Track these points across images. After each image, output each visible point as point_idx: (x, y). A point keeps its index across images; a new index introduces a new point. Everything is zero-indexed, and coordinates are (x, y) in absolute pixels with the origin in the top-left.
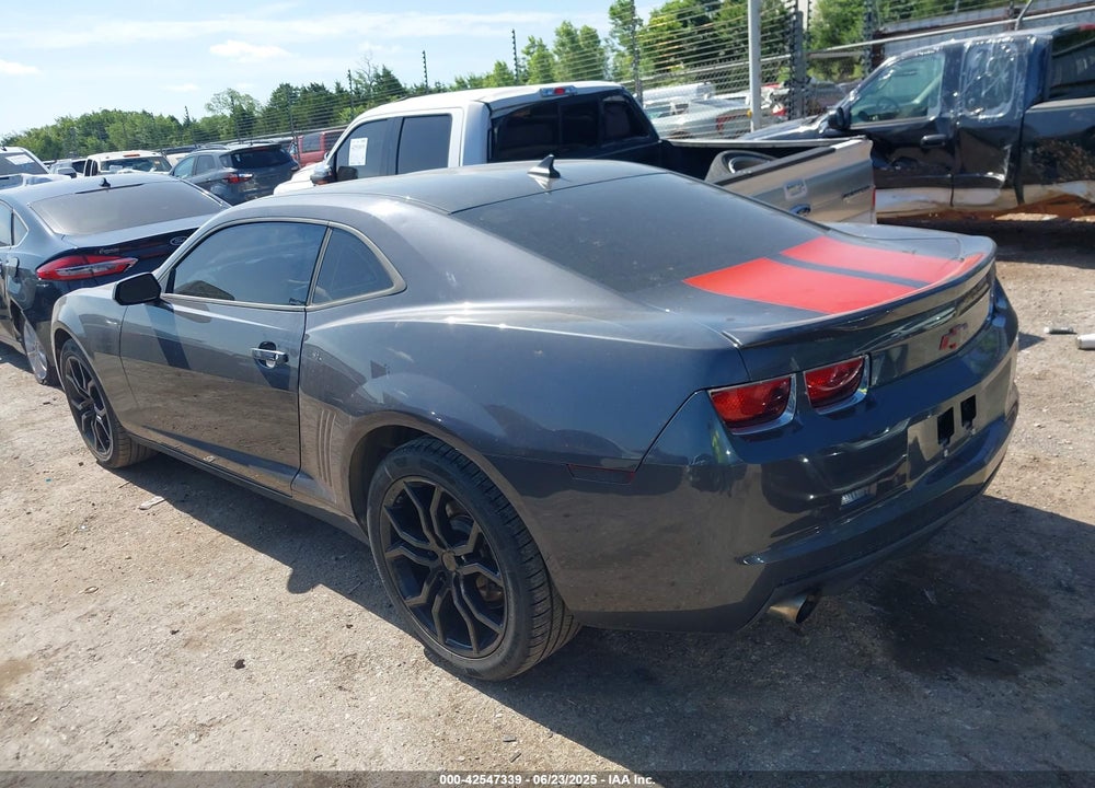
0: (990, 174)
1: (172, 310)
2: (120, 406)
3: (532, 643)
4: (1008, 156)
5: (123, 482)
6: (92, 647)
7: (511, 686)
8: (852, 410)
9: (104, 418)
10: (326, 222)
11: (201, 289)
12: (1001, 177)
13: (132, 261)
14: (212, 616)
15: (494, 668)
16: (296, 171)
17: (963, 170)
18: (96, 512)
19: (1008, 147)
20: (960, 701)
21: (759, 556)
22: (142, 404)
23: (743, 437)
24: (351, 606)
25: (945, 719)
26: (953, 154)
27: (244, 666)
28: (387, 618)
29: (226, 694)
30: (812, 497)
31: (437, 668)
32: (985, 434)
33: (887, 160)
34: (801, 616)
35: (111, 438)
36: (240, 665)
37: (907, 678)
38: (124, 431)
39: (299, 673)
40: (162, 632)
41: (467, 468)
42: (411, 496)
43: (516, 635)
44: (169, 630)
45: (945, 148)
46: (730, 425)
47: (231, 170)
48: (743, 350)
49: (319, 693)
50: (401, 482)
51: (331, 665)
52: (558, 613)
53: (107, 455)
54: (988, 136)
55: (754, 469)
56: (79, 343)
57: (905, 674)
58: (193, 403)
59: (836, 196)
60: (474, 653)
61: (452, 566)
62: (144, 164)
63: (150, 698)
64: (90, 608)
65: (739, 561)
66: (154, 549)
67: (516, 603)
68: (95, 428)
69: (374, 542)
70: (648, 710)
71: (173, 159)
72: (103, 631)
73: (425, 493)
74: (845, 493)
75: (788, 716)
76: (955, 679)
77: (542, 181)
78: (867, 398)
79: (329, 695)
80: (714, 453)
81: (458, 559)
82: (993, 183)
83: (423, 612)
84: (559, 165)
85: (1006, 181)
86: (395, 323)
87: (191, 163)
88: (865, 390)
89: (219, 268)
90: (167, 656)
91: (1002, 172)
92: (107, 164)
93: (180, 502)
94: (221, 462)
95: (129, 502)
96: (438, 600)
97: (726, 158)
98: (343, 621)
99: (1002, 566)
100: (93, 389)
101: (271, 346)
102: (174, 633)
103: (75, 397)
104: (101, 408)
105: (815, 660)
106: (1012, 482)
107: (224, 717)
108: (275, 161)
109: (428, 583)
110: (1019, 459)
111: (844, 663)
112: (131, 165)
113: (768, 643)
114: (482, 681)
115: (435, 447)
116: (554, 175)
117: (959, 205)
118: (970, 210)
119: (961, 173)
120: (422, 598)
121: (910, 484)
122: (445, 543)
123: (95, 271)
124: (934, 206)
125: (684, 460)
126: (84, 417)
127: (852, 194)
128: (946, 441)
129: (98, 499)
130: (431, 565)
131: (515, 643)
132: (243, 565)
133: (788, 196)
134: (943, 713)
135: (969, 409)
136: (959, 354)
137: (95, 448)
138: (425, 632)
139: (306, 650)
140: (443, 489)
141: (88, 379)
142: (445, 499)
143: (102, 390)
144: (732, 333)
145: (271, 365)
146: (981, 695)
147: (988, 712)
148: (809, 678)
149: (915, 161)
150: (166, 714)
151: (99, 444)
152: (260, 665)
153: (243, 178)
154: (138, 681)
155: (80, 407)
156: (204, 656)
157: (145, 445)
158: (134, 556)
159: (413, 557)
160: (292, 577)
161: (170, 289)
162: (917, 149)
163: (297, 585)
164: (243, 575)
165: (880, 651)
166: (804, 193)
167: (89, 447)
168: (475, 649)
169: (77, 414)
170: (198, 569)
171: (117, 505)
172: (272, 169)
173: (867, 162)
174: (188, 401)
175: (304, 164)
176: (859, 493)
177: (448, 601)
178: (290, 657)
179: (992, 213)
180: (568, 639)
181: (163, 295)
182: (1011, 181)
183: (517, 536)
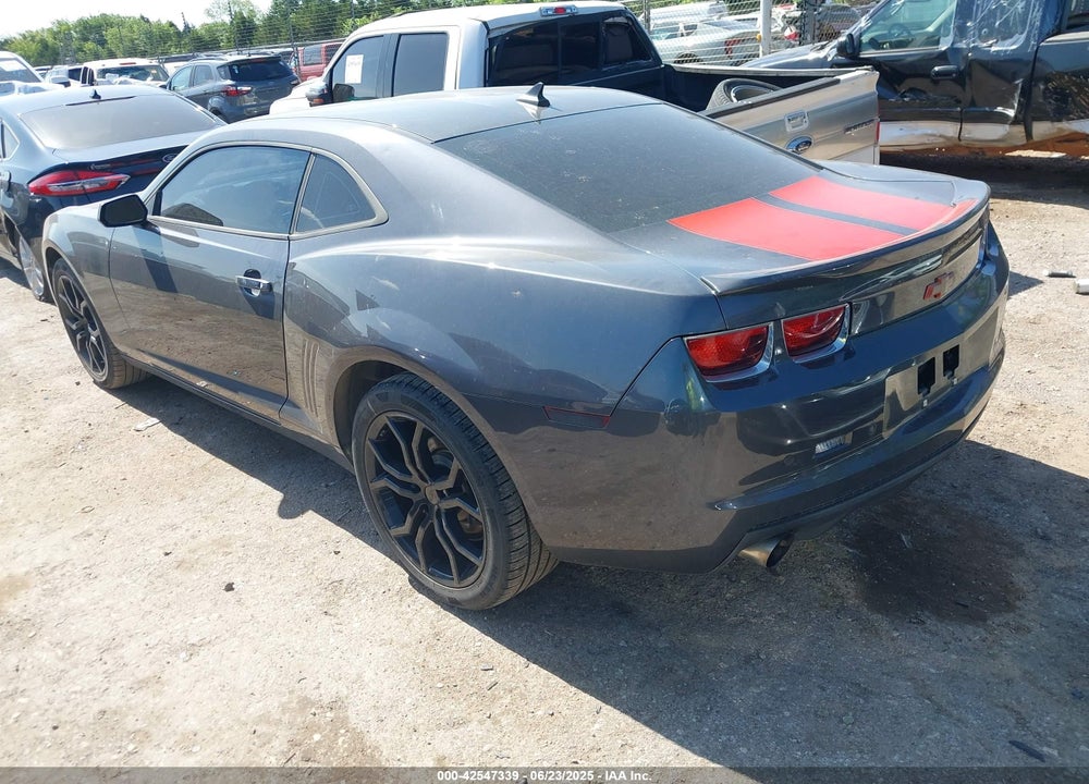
0: (1000, 109)
1: (159, 233)
2: (113, 327)
3: (510, 576)
4: (1019, 91)
5: (119, 402)
6: (88, 565)
7: (491, 616)
8: (831, 359)
9: (98, 338)
10: (309, 149)
11: (188, 212)
12: (1011, 113)
13: (124, 178)
14: (203, 538)
15: (474, 599)
16: (296, 85)
17: (973, 103)
18: (93, 432)
19: (1019, 82)
20: (925, 644)
21: (732, 501)
22: (135, 325)
23: (717, 385)
24: (340, 532)
25: (910, 663)
26: (963, 85)
27: (233, 589)
28: (374, 545)
29: (216, 615)
30: (789, 442)
31: (421, 595)
32: (967, 383)
33: (896, 91)
34: (772, 561)
35: (105, 359)
36: (229, 588)
37: (877, 621)
38: (118, 352)
39: (287, 597)
40: (155, 554)
41: (446, 405)
42: (393, 430)
43: (495, 570)
44: (162, 552)
45: (954, 80)
46: (704, 372)
47: (230, 82)
48: (721, 297)
49: (304, 617)
50: (384, 417)
51: (318, 590)
52: (535, 548)
53: (102, 375)
54: (1001, 69)
55: (728, 417)
56: (69, 263)
57: (875, 617)
58: (188, 327)
59: (839, 129)
60: (455, 583)
61: (434, 500)
62: (140, 73)
63: (143, 617)
64: (87, 527)
65: (711, 506)
66: (148, 471)
67: (494, 538)
68: (89, 348)
69: (359, 470)
70: (622, 643)
71: (171, 68)
72: (98, 550)
73: (407, 428)
74: (820, 441)
75: (758, 654)
76: (924, 622)
77: (532, 110)
78: (846, 348)
79: (314, 620)
80: (689, 400)
81: (440, 493)
82: (1002, 119)
83: (407, 542)
84: (550, 92)
85: (1016, 116)
86: (375, 256)
87: (188, 72)
88: (845, 340)
89: (207, 190)
90: (159, 577)
91: (1013, 107)
92: (104, 72)
93: (175, 425)
94: (213, 388)
95: (125, 423)
96: (421, 532)
97: (728, 87)
98: (332, 548)
99: (980, 512)
100: (86, 309)
101: (255, 274)
102: (167, 554)
103: (68, 316)
104: (94, 329)
105: (788, 600)
106: (996, 428)
107: (213, 638)
108: (275, 74)
109: (412, 515)
110: (1006, 405)
111: (817, 605)
112: (127, 73)
113: (744, 582)
114: (463, 610)
115: (416, 383)
116: (543, 103)
117: (966, 139)
118: (978, 145)
119: (970, 107)
120: (405, 529)
121: (886, 434)
122: (427, 477)
123: (87, 187)
124: (941, 140)
125: (660, 405)
126: (79, 337)
127: (855, 127)
128: (926, 390)
129: (93, 419)
130: (415, 498)
131: (493, 576)
132: (235, 488)
133: (789, 129)
134: (909, 656)
135: (952, 360)
136: (944, 304)
137: (91, 369)
138: (409, 560)
139: (294, 575)
140: (424, 425)
141: (81, 300)
142: (426, 435)
143: (94, 311)
144: (711, 279)
145: (256, 293)
146: (949, 639)
147: (954, 657)
148: (782, 617)
149: (925, 92)
150: (159, 632)
151: (94, 364)
152: (249, 589)
153: (241, 91)
154: (132, 600)
155: (74, 327)
156: (195, 578)
157: (139, 367)
158: (129, 477)
159: (396, 489)
160: (283, 502)
161: (157, 211)
162: (929, 80)
163: (288, 510)
164: (234, 500)
165: (853, 593)
166: (805, 126)
167: (85, 367)
168: (456, 579)
169: (72, 334)
170: (190, 493)
171: (113, 425)
172: (271, 83)
173: (874, 93)
174: (183, 326)
175: (305, 77)
176: (834, 442)
177: (430, 532)
178: (278, 581)
179: (1001, 149)
180: (545, 574)
181: (150, 217)
182: (1020, 116)
183: (496, 475)
